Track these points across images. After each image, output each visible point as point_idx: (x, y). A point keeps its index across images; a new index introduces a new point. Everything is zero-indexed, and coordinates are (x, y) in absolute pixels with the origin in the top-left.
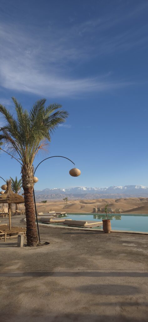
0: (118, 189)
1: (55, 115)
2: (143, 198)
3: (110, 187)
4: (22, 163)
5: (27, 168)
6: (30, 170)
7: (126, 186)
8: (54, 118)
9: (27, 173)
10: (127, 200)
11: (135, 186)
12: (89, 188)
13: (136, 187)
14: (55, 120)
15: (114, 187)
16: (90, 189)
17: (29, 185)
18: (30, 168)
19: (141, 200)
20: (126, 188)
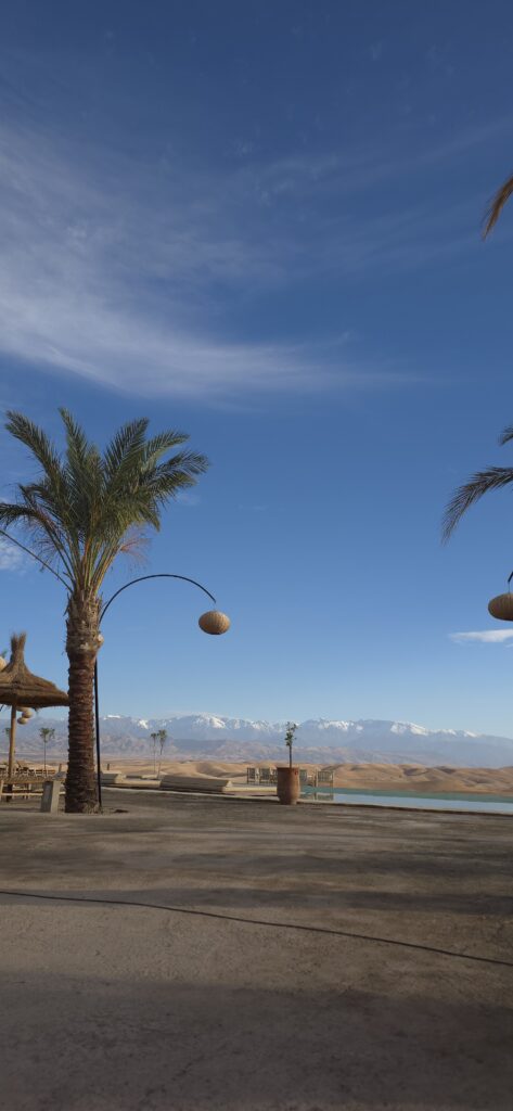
0: (332, 729)
1: (172, 462)
2: (414, 765)
3: (309, 722)
4: (71, 585)
5: (85, 598)
6: (93, 606)
7: (360, 723)
8: (170, 472)
9: (86, 614)
10: (362, 769)
11: (392, 724)
12: (233, 722)
13: (394, 728)
14: (173, 478)
15: (322, 721)
16: (237, 726)
17: (86, 647)
18: (92, 600)
19: (409, 772)
20: (360, 728)
